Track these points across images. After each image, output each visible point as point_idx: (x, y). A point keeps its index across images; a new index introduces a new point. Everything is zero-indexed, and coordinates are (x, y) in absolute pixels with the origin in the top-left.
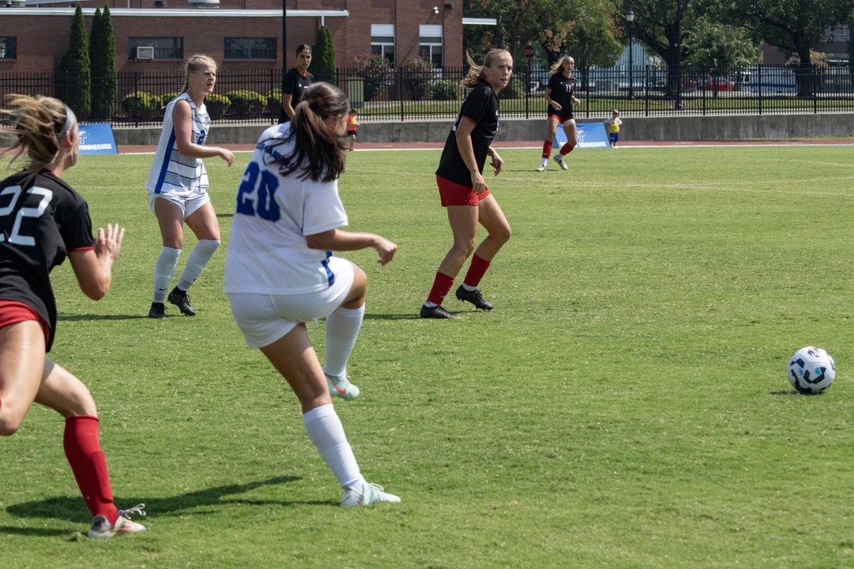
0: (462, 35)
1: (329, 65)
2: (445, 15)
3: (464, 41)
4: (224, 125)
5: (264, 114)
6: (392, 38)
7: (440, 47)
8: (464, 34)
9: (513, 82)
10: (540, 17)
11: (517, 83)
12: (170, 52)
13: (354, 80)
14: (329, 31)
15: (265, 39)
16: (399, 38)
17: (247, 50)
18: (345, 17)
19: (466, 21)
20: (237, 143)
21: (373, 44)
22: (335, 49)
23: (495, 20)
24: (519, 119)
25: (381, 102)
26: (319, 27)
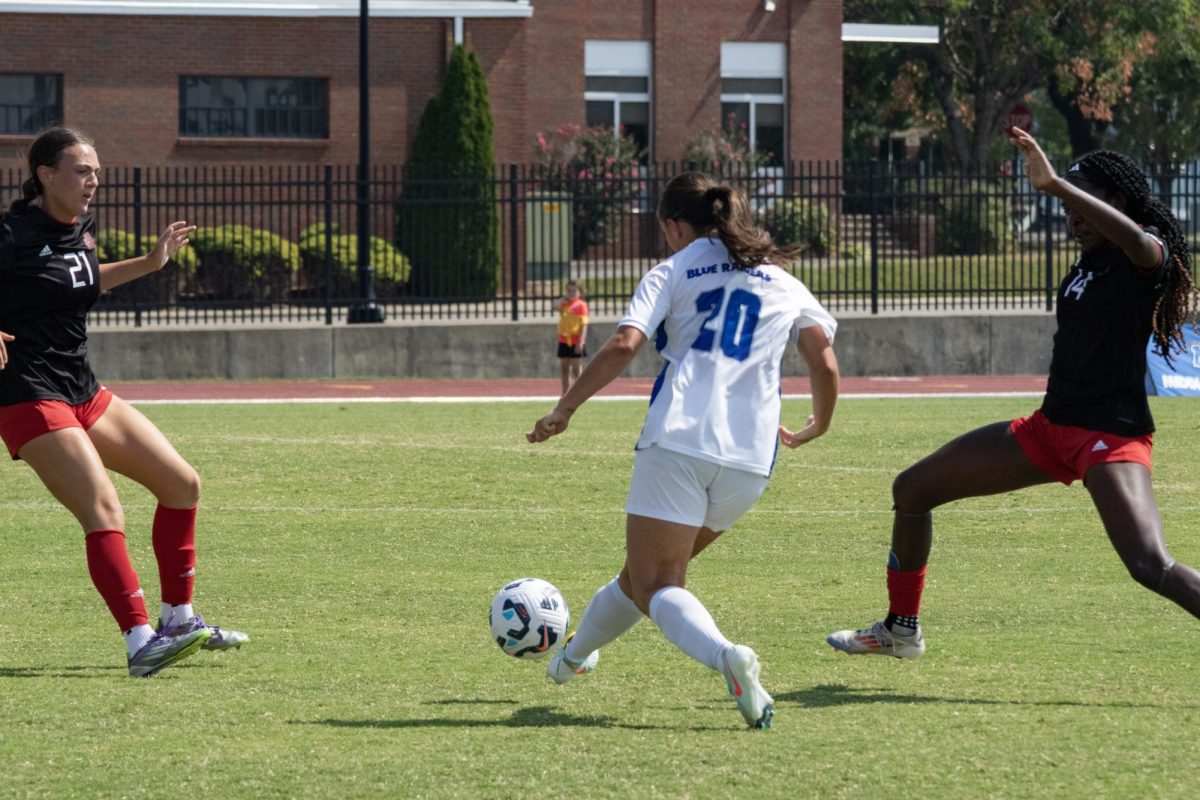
0: (841, 73)
1: (477, 157)
2: (793, 16)
3: (846, 88)
4: (192, 326)
5: (294, 294)
6: (644, 80)
7: (780, 107)
8: (846, 73)
9: (984, 205)
10: (1062, 22)
11: (996, 208)
12: (26, 114)
13: (542, 199)
14: (477, 59)
15: (295, 79)
16: (663, 82)
17: (245, 112)
18: (522, 19)
19: (854, 33)
20: (229, 376)
21: (591, 96)
22: (493, 111)
23: (935, 30)
24: (1027, 311)
25: (619, 262)
26: (450, 49)
